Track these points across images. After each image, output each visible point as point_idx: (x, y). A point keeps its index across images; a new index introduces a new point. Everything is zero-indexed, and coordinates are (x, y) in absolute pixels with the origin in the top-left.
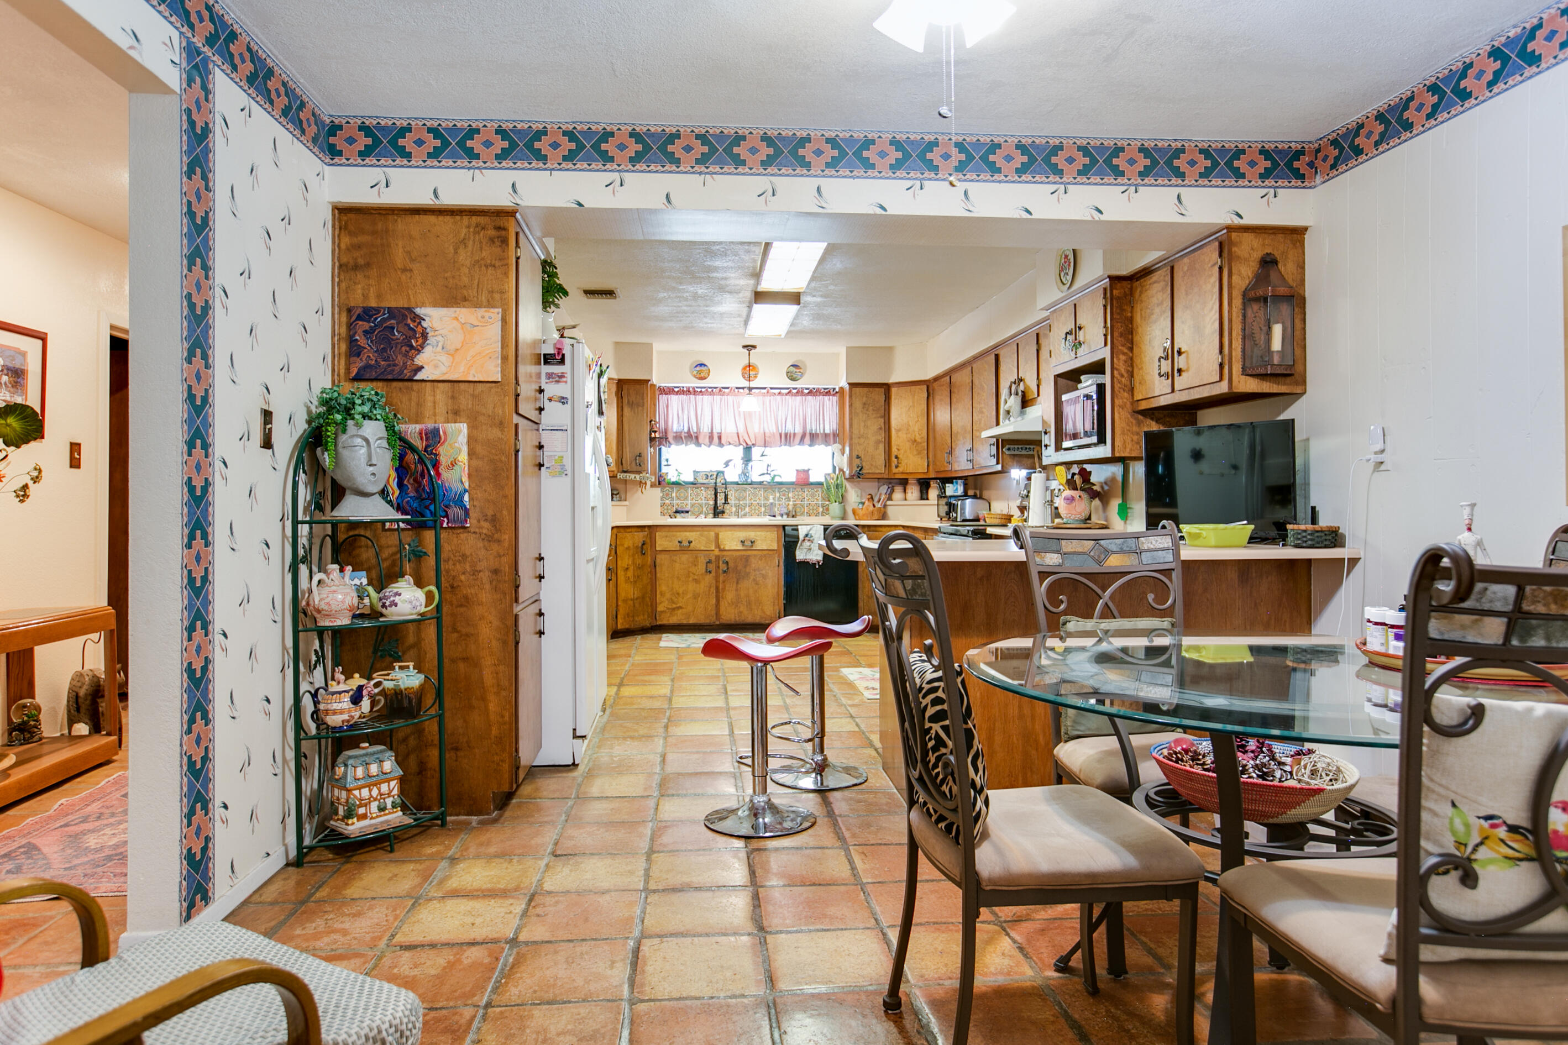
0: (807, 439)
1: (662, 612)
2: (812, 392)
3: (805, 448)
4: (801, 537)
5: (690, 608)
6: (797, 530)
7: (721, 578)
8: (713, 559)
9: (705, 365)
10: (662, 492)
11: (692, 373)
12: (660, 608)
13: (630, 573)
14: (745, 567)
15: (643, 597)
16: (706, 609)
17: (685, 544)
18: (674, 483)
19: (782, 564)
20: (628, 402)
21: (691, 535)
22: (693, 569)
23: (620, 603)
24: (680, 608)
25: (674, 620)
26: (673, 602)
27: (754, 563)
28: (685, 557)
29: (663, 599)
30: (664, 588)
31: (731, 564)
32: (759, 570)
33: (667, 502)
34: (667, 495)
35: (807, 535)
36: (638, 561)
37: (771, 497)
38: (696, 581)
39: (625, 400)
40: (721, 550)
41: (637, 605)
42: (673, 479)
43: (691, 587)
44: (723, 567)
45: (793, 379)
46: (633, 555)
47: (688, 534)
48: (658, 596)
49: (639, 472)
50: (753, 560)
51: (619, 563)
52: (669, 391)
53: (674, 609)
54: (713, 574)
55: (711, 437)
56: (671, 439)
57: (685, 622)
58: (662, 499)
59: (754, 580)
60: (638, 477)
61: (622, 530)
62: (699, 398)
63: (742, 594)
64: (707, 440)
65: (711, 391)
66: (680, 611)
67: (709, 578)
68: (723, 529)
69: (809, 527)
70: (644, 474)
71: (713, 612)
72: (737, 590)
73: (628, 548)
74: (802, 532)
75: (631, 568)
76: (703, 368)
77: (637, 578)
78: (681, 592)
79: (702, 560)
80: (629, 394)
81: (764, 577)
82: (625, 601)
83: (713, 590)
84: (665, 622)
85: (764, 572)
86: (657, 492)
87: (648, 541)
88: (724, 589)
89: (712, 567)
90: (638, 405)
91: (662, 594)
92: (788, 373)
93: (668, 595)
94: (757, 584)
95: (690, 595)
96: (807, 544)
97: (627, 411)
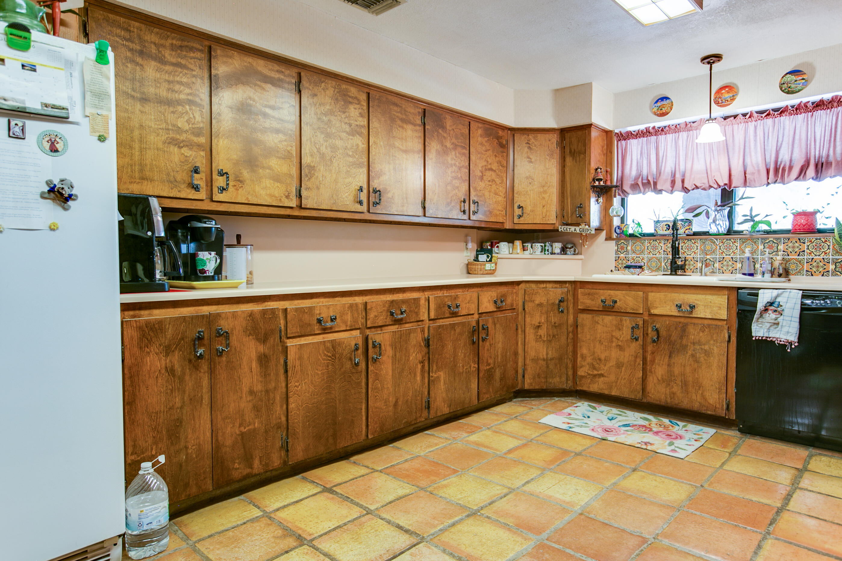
0: (811, 171)
1: (582, 377)
2: (820, 105)
3: (810, 183)
4: (760, 306)
5: (612, 378)
6: (757, 295)
7: (650, 348)
8: (641, 323)
9: (667, 98)
10: (617, 245)
11: (652, 109)
12: (581, 372)
13: (542, 332)
14: (681, 337)
15: (560, 359)
16: (630, 382)
17: (609, 303)
18: (632, 236)
19: (734, 339)
20: (570, 152)
21: (617, 294)
22: (617, 334)
23: (528, 362)
24: (602, 375)
25: (594, 388)
26: (594, 368)
27: (693, 333)
28: (608, 319)
29: (583, 363)
30: (585, 351)
31: (663, 333)
32: (699, 343)
33: (622, 255)
34: (622, 248)
35: (771, 304)
36: (555, 318)
37: (747, 250)
38: (621, 348)
39: (567, 150)
40: (651, 315)
41: (551, 367)
42: (631, 231)
43: (614, 354)
44: (652, 334)
45: (789, 92)
46: (547, 312)
47: (612, 292)
48: (579, 359)
49: (578, 225)
50: (691, 329)
51: (528, 319)
52: (630, 136)
53: (595, 376)
54: (640, 342)
55: (673, 182)
56: (626, 188)
57: (606, 392)
58: (617, 251)
59: (693, 356)
60: (578, 229)
61: (533, 286)
62: (662, 138)
63: (677, 370)
64: (668, 185)
65: (676, 129)
66: (602, 379)
67: (635, 347)
68: (654, 289)
69: (775, 292)
70: (583, 226)
71: (639, 387)
72: (669, 365)
73: (540, 305)
74: (764, 298)
75: (544, 327)
76: (665, 102)
77: (552, 338)
78: (603, 357)
79: (627, 322)
80: (571, 143)
81: (708, 353)
82: (535, 360)
83: (640, 361)
84: (585, 388)
85: (706, 347)
86: (612, 245)
87: (570, 298)
88: (653, 361)
89: (639, 333)
90: (580, 153)
91: (583, 357)
92: (781, 84)
93: (589, 360)
94: (697, 361)
95: (612, 363)
96: (771, 316)
97: (569, 160)
